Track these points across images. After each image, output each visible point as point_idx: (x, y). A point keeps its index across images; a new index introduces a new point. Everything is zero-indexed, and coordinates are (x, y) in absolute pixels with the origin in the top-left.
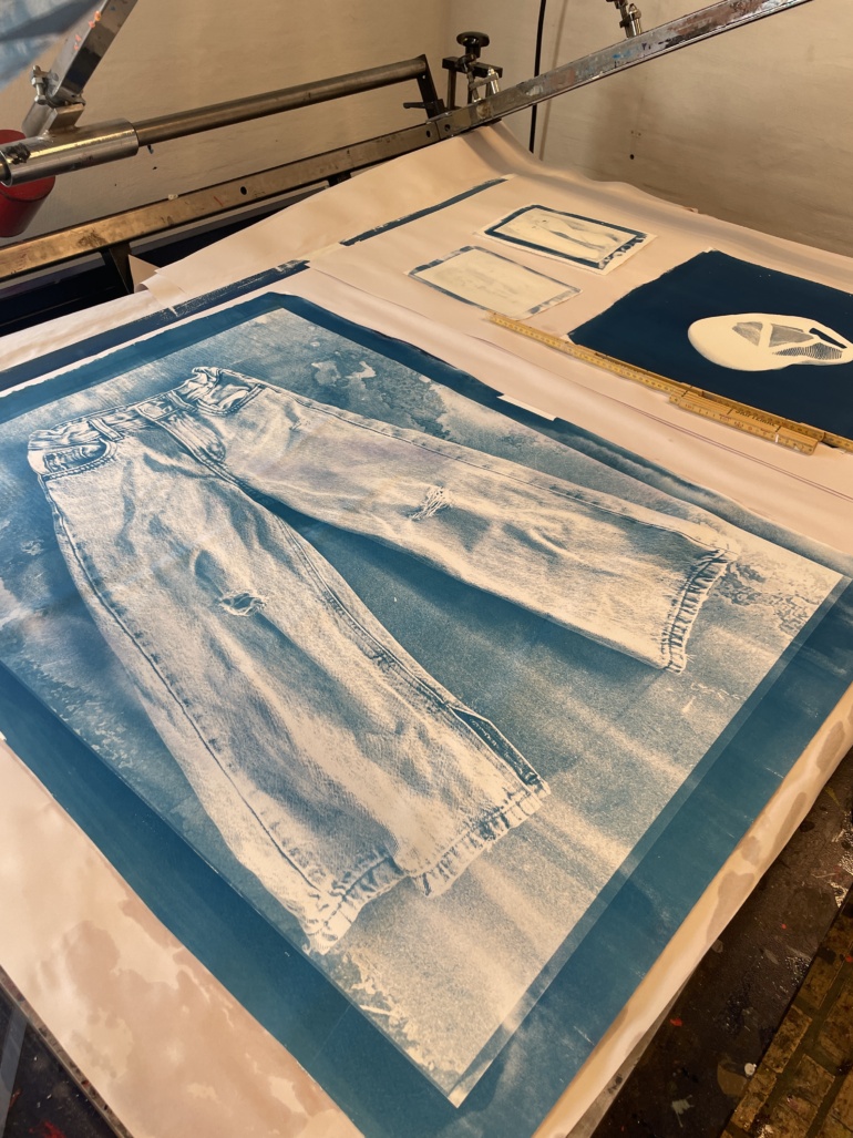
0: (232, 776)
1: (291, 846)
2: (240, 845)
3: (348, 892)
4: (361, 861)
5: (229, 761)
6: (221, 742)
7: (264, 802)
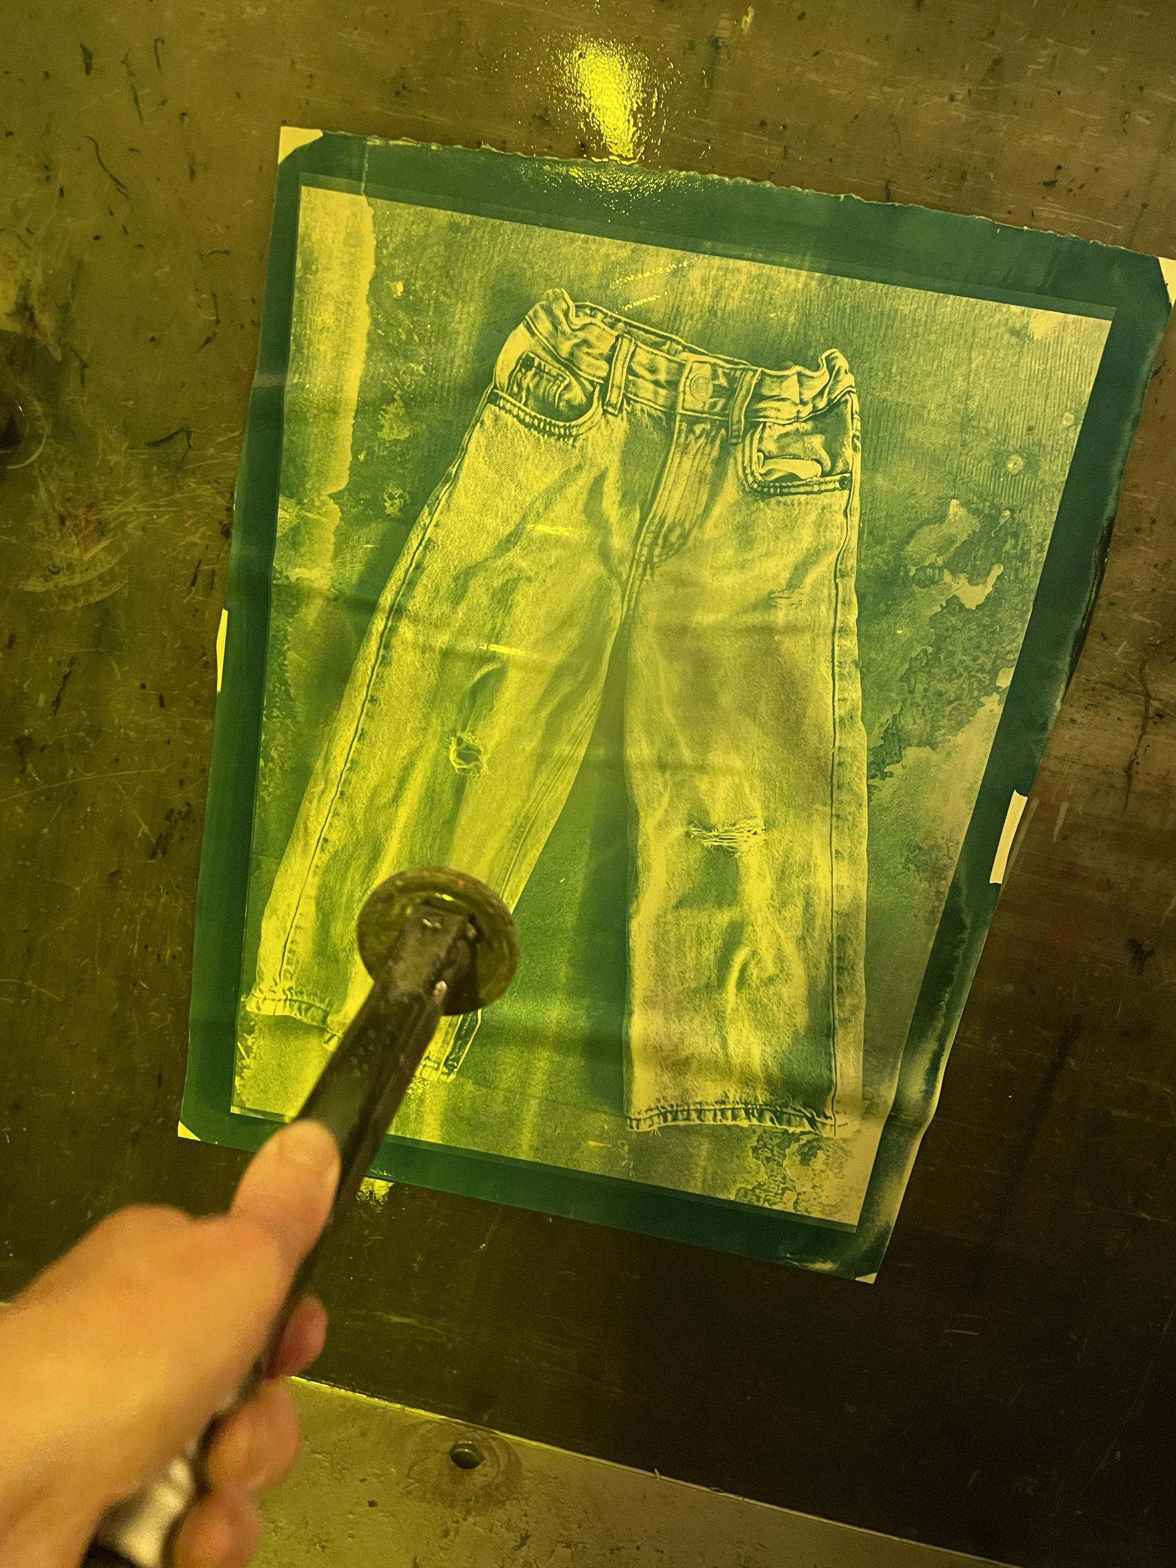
0: (311, 874)
1: (294, 947)
2: (271, 917)
3: (291, 1000)
4: (315, 995)
5: (319, 864)
6: (329, 847)
7: (309, 909)
